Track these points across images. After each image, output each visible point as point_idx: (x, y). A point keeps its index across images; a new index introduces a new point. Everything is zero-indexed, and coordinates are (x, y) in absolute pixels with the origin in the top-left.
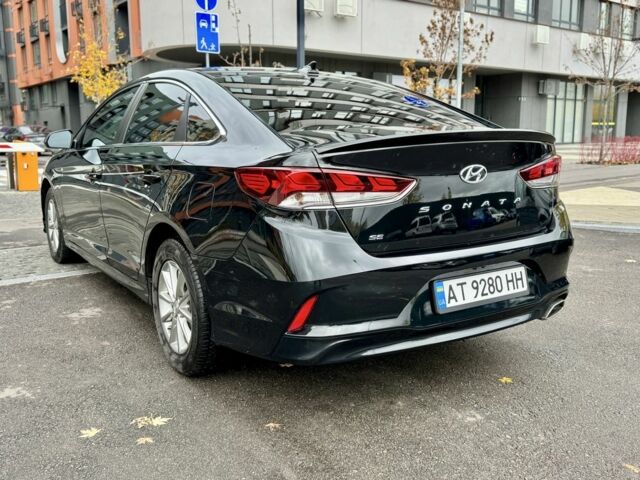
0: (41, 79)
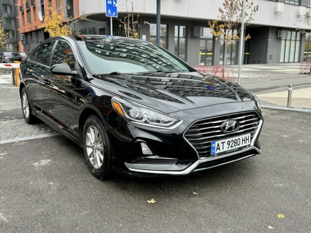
0: (31, 29)
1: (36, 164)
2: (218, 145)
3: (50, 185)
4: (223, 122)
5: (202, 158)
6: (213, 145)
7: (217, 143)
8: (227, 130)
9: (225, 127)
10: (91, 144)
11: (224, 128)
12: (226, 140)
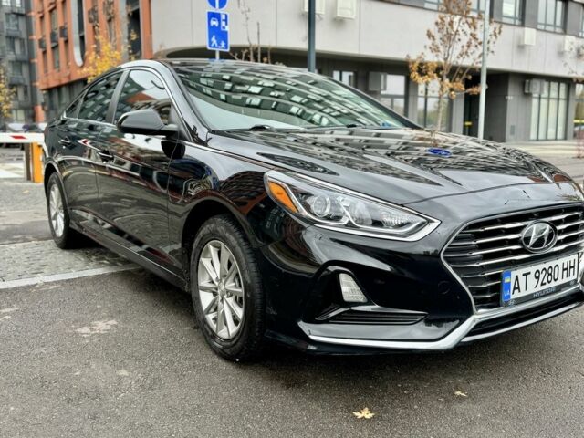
0: (60, 81)
1: (85, 330)
2: (517, 279)
3: (120, 378)
4: (525, 226)
5: (481, 311)
6: (507, 280)
7: (514, 274)
8: (534, 245)
9: (530, 237)
10: (212, 282)
11: (527, 239)
12: (532, 269)
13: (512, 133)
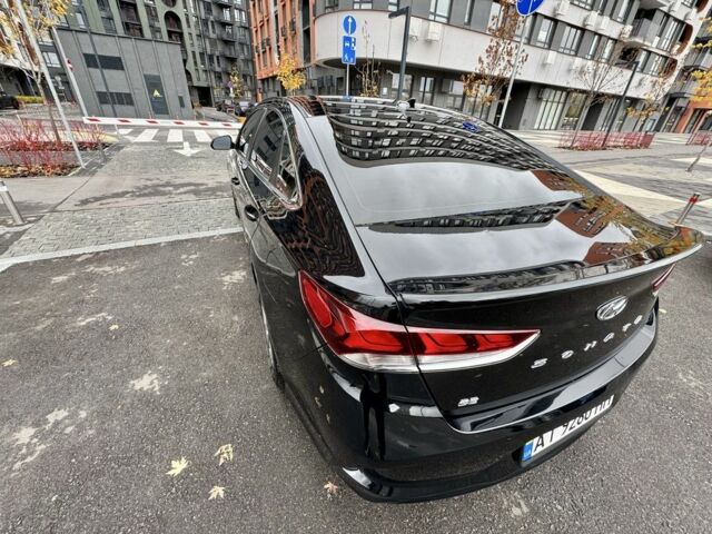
0: (268, 75)
1: (228, 278)
13: (524, 124)
